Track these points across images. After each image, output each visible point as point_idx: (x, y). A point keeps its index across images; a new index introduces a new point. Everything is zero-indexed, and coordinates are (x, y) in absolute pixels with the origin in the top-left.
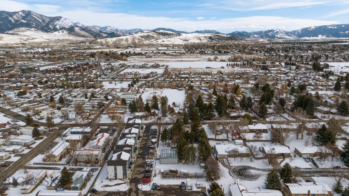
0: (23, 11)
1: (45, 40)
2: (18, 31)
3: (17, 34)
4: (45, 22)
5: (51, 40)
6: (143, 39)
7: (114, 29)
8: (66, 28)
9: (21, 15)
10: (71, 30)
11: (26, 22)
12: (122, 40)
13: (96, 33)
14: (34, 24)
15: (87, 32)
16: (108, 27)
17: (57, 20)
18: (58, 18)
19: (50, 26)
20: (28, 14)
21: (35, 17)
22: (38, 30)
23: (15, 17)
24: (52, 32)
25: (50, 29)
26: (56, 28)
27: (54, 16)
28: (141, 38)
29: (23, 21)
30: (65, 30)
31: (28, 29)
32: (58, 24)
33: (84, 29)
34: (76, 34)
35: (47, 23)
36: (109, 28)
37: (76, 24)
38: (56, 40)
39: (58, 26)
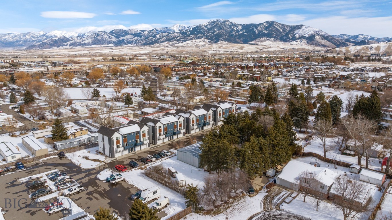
0: (267, 22)
1: (280, 49)
2: (259, 42)
3: (257, 44)
4: (286, 31)
5: (286, 49)
7: (369, 37)
8: (305, 37)
9: (264, 26)
11: (267, 32)
12: (371, 48)
13: (340, 42)
14: (274, 34)
15: (329, 41)
16: (359, 36)
17: (297, 29)
18: (299, 27)
19: (289, 35)
20: (271, 24)
21: (277, 27)
22: (276, 40)
23: (259, 28)
24: (290, 42)
25: (289, 38)
26: (295, 37)
27: (295, 25)
29: (265, 31)
30: (304, 40)
31: (268, 39)
32: (298, 33)
33: (325, 37)
34: (316, 43)
35: (287, 33)
36: (361, 36)
37: (317, 32)
38: (290, 49)
39: (297, 35)
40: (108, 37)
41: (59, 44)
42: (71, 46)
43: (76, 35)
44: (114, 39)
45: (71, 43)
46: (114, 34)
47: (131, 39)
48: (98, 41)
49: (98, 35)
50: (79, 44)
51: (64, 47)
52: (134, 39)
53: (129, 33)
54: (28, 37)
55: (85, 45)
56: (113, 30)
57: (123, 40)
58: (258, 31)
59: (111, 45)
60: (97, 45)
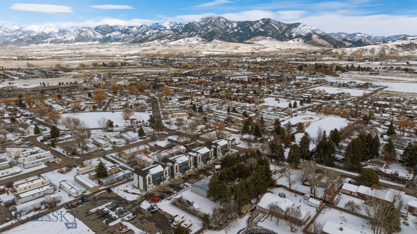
0: (263, 20)
1: (276, 50)
2: (255, 40)
3: (253, 44)
4: (282, 30)
5: (282, 49)
6: (400, 49)
7: (366, 36)
8: (302, 36)
9: (261, 24)
10: (307, 39)
11: (263, 30)
12: (366, 50)
13: (337, 42)
14: (270, 32)
15: (326, 40)
16: (357, 34)
17: (294, 28)
18: (296, 25)
19: (286, 34)
20: (267, 22)
21: (273, 25)
22: (273, 39)
23: (255, 26)
24: (287, 41)
25: (285, 37)
26: (292, 36)
27: (292, 23)
28: (396, 48)
29: (261, 29)
30: (301, 39)
31: (264, 38)
32: (295, 32)
33: (323, 37)
34: (313, 43)
35: (284, 31)
36: (359, 35)
37: (314, 31)
38: (287, 49)
39: (294, 33)
40: (92, 34)
41: (38, 41)
42: (52, 44)
43: (57, 31)
44: (99, 36)
45: (51, 40)
46: (99, 30)
47: (118, 36)
48: (82, 38)
49: (82, 31)
50: (61, 42)
51: (44, 45)
52: (122, 35)
53: (116, 29)
55: (67, 42)
56: (99, 26)
57: (110, 37)
58: (253, 29)
59: (97, 42)
60: (81, 43)
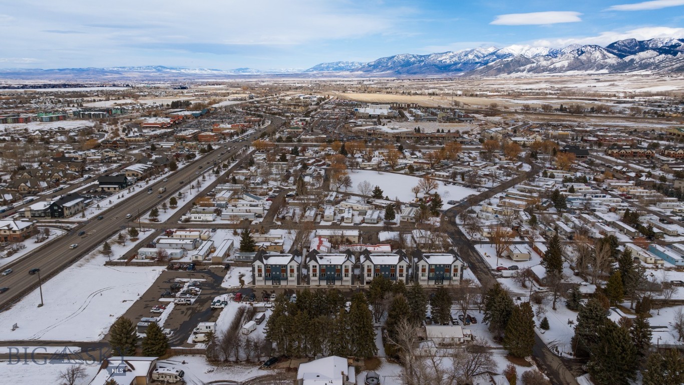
40: (600, 57)
41: (512, 68)
42: (531, 73)
43: (545, 52)
44: (612, 59)
45: (531, 67)
46: (615, 49)
47: (651, 58)
48: (580, 64)
49: (583, 52)
50: (545, 69)
51: (519, 74)
52: (657, 58)
53: (650, 46)
54: (470, 57)
55: (554, 70)
56: (616, 43)
57: (632, 61)
59: (605, 71)
60: (576, 71)
